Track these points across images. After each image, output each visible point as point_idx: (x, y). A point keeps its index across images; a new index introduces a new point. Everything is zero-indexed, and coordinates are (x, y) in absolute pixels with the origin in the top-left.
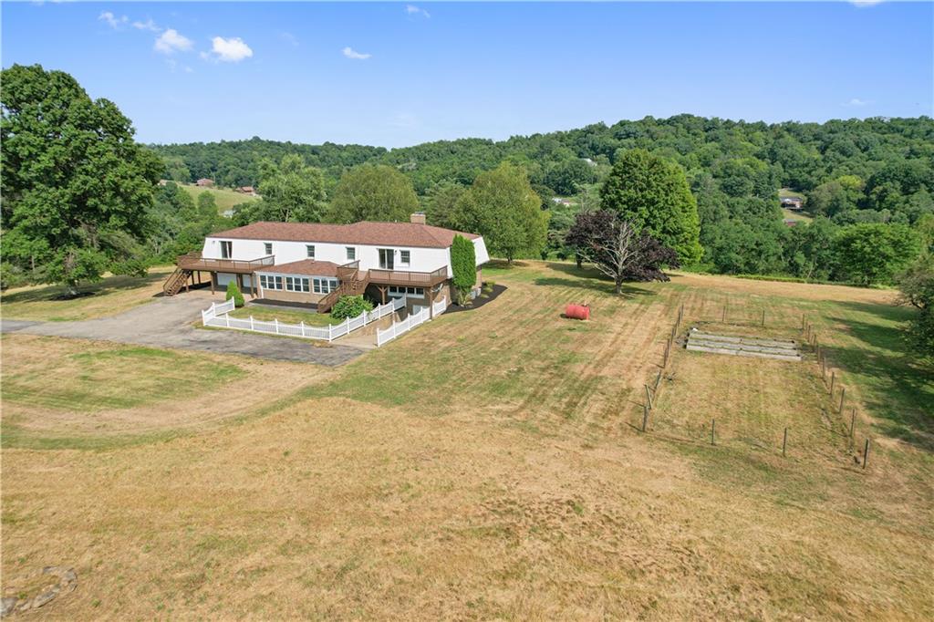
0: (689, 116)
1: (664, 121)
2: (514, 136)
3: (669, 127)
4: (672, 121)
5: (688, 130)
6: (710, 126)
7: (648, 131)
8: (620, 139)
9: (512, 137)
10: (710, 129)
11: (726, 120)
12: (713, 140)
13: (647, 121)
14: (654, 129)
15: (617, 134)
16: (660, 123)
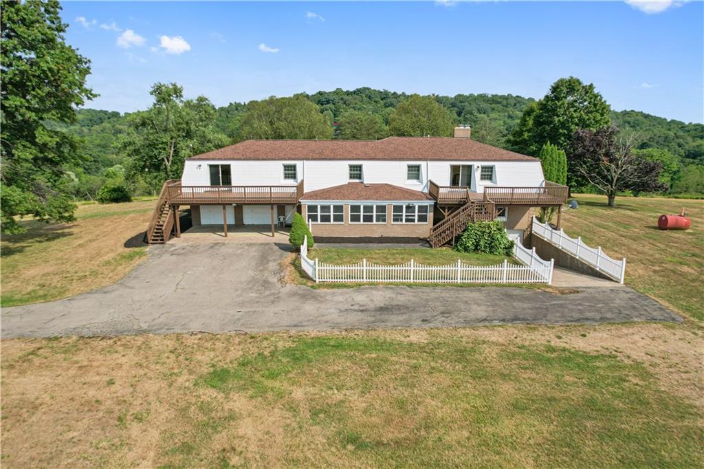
0: (368, 89)
1: (352, 92)
2: (233, 103)
3: (356, 96)
4: (358, 92)
5: (370, 97)
6: (384, 96)
7: (342, 99)
8: (322, 105)
9: (231, 104)
10: (384, 98)
11: (392, 92)
12: (389, 106)
13: (338, 92)
14: (345, 97)
15: (319, 101)
16: (348, 93)
